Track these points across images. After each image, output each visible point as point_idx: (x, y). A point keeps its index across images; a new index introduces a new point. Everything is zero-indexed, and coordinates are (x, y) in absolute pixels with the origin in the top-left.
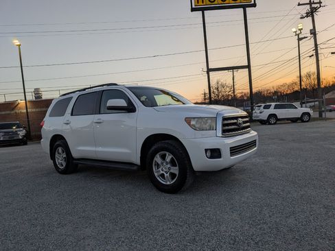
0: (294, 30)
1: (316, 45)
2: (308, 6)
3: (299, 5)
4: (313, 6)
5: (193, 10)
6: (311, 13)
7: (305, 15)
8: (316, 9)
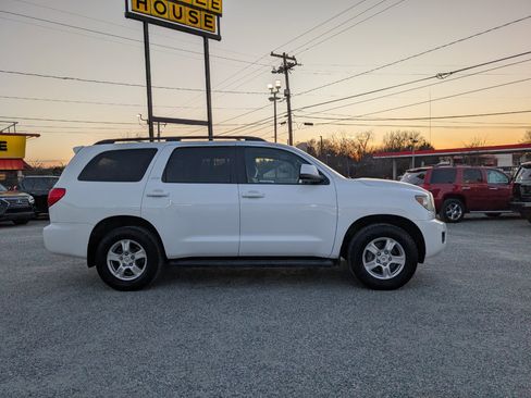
0: (270, 86)
1: (289, 111)
2: (282, 59)
3: (272, 54)
4: (288, 61)
5: (128, 15)
6: (285, 69)
7: (277, 69)
8: (291, 65)
